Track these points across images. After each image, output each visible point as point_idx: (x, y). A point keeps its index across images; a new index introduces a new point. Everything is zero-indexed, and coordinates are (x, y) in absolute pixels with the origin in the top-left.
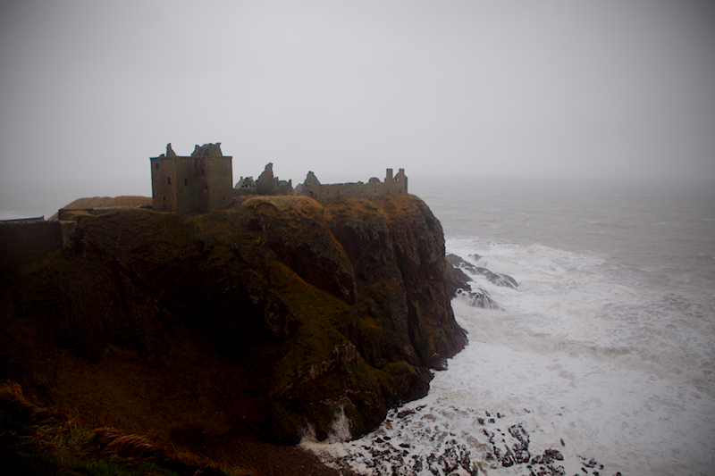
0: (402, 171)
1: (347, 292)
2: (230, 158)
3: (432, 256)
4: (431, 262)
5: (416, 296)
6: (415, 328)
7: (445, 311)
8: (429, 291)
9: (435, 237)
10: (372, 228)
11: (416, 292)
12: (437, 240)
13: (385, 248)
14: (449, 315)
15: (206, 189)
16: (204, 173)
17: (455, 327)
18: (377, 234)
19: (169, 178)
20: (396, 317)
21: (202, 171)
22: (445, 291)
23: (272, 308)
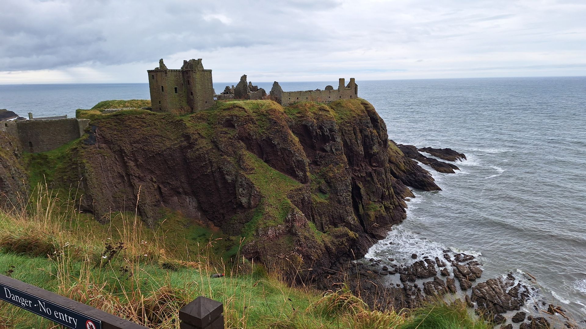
0: (352, 80)
2: (210, 71)
3: (374, 148)
4: (374, 152)
5: (361, 178)
6: (360, 203)
7: (386, 191)
8: (371, 175)
9: (378, 132)
10: (324, 126)
11: (361, 175)
12: (379, 135)
13: (335, 141)
14: (389, 194)
15: (192, 95)
16: (190, 82)
17: (394, 204)
18: (328, 130)
19: (162, 87)
20: (341, 194)
21: (188, 81)
22: (386, 175)
23: (241, 185)
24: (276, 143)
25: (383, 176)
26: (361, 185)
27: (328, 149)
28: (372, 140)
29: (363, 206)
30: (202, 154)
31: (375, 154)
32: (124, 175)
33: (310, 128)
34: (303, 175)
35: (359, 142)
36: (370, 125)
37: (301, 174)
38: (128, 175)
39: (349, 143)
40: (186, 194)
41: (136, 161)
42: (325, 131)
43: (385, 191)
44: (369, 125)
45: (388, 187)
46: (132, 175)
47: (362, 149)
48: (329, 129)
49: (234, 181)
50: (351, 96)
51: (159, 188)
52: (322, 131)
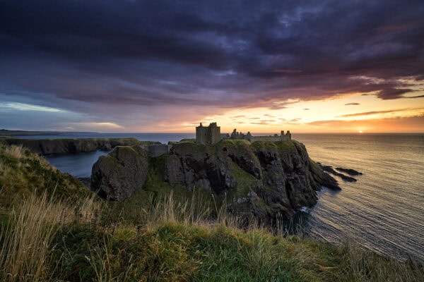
0: (288, 132)
1: (257, 175)
2: (219, 127)
4: (299, 167)
6: (291, 193)
8: (297, 179)
10: (271, 152)
11: (291, 178)
13: (277, 160)
14: (308, 190)
15: (211, 137)
16: (211, 132)
18: (273, 155)
19: (200, 133)
20: (279, 187)
23: (227, 177)
24: (245, 159)
25: (305, 180)
26: (291, 184)
27: (273, 163)
28: (298, 162)
30: (212, 162)
33: (264, 153)
35: (290, 161)
36: (297, 153)
39: (285, 162)
40: (205, 179)
41: (187, 163)
43: (305, 188)
45: (307, 186)
46: (185, 169)
47: (292, 165)
49: (225, 175)
50: (287, 139)
51: (195, 175)
52: (270, 155)
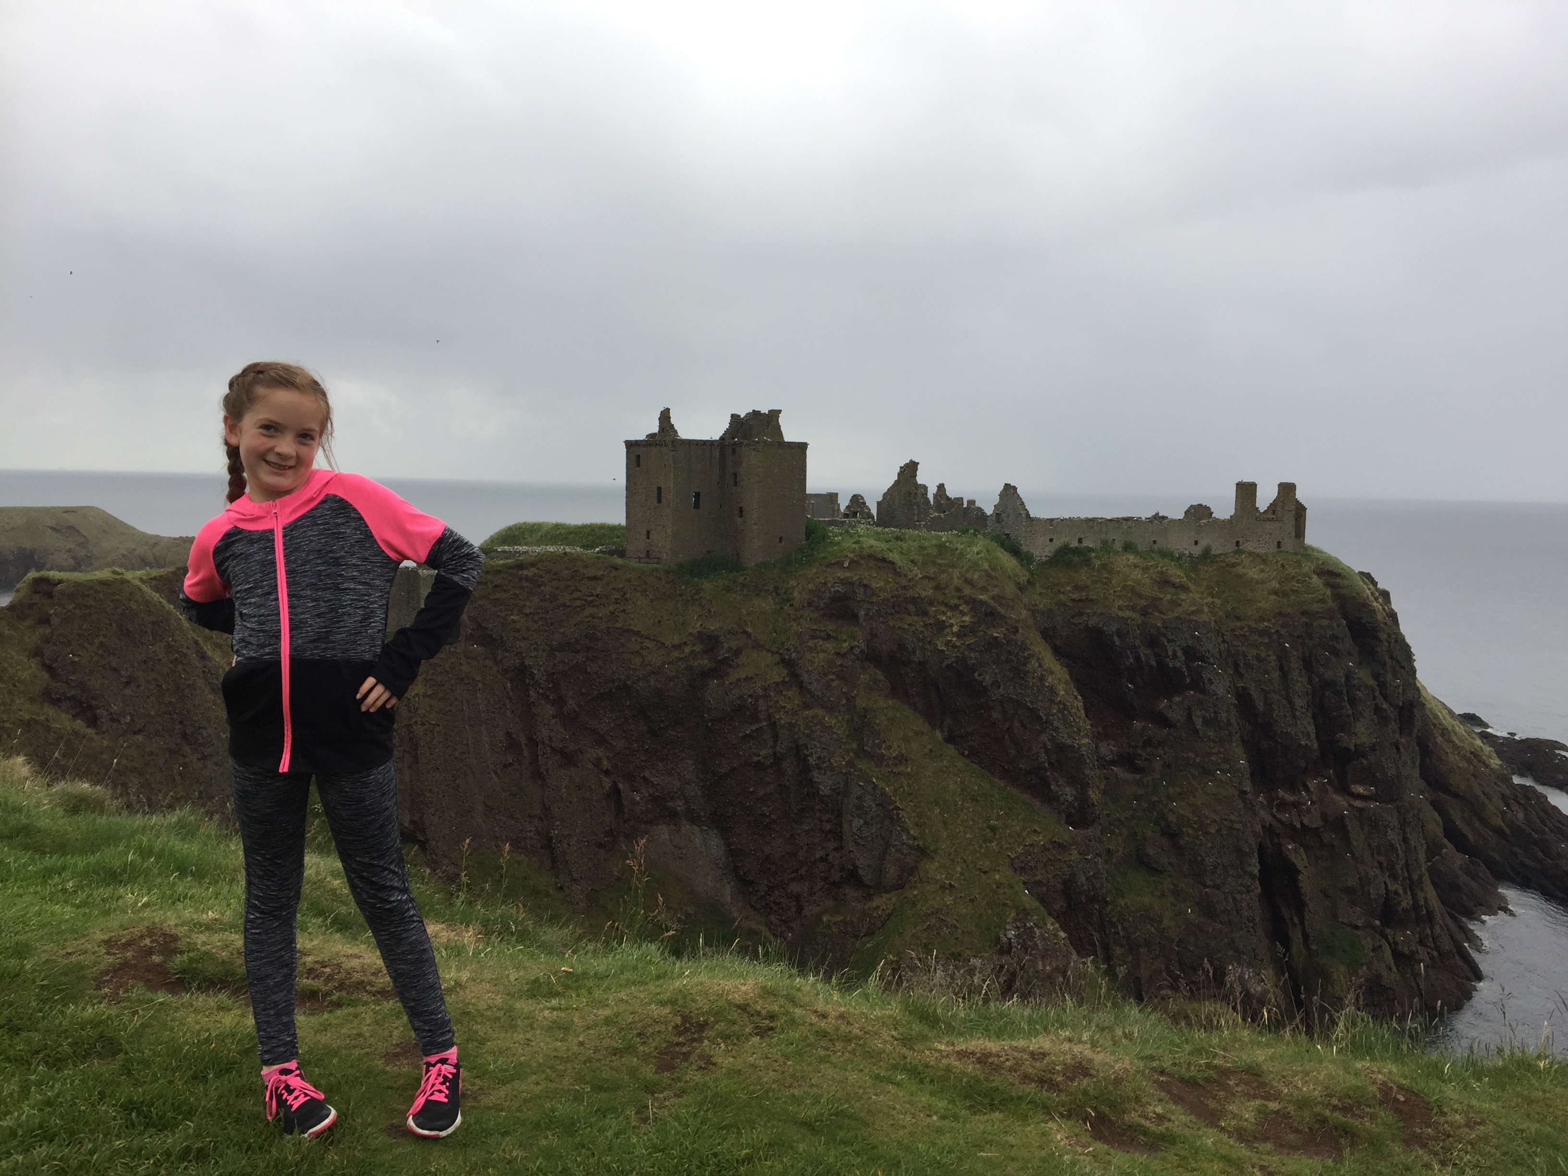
0: (1287, 490)
2: (802, 447)
3: (1361, 728)
4: (1356, 745)
5: (1300, 834)
6: (1295, 925)
7: (1401, 891)
8: (1344, 827)
9: (1376, 676)
10: (1165, 636)
11: (1302, 823)
12: (1382, 685)
13: (1203, 691)
14: (1416, 906)
15: (741, 516)
16: (738, 479)
17: (1435, 943)
18: (1180, 654)
19: (659, 489)
20: (1218, 881)
21: (736, 474)
22: (1405, 833)
23: (858, 808)
24: (988, 680)
25: (1393, 836)
26: (1300, 860)
27: (1176, 715)
28: (1352, 701)
29: (1306, 936)
30: (751, 696)
31: (1360, 752)
32: (523, 740)
33: (1116, 638)
34: (1076, 798)
35: (1299, 702)
36: (1347, 644)
37: (1068, 793)
38: (533, 742)
39: (1260, 706)
40: (694, 819)
41: (560, 702)
42: (1170, 653)
43: (1396, 893)
44: (1339, 646)
45: (1410, 878)
46: (543, 743)
47: (1311, 729)
48: (1182, 649)
49: (839, 794)
50: (1279, 543)
51: (616, 791)
52: (1157, 655)
